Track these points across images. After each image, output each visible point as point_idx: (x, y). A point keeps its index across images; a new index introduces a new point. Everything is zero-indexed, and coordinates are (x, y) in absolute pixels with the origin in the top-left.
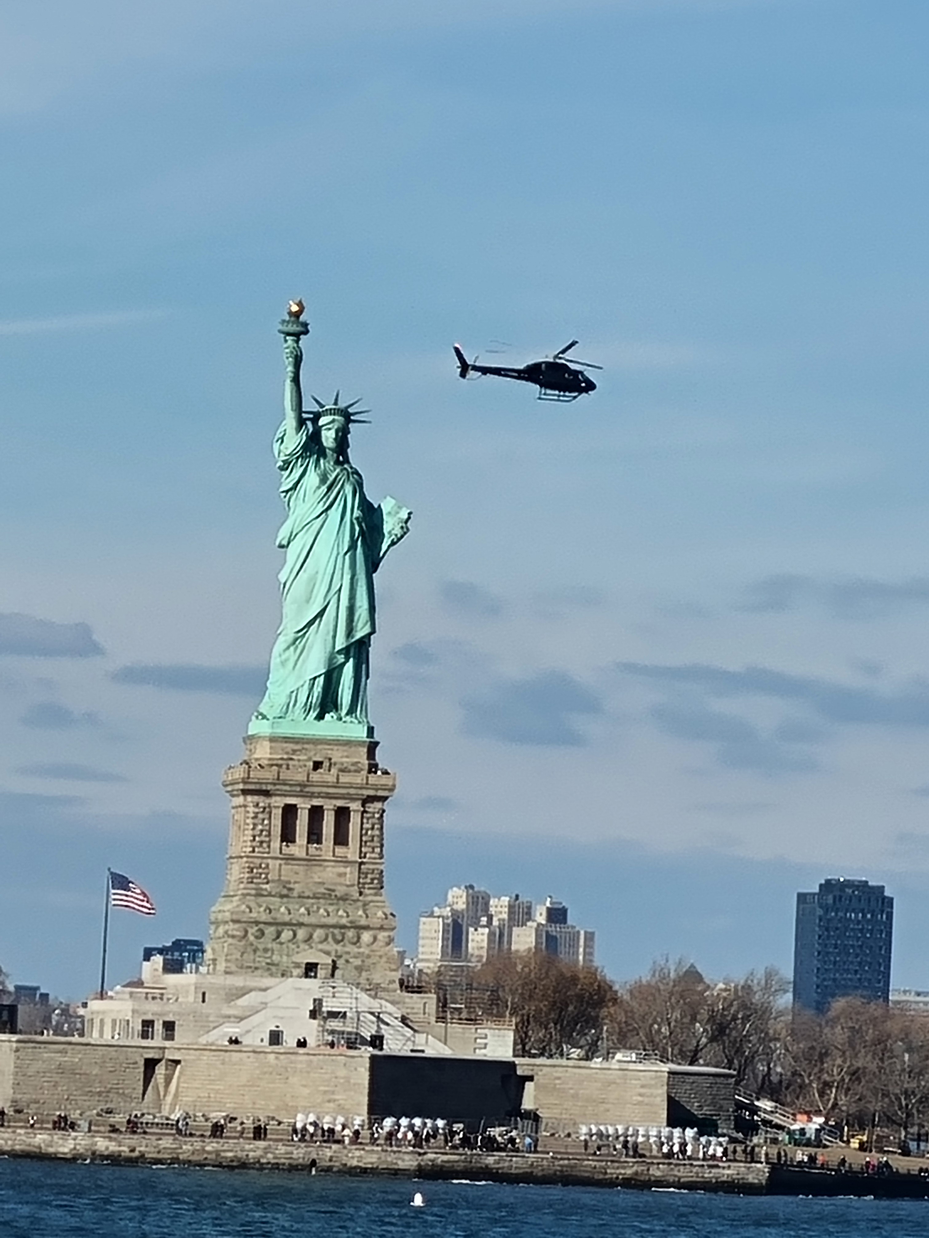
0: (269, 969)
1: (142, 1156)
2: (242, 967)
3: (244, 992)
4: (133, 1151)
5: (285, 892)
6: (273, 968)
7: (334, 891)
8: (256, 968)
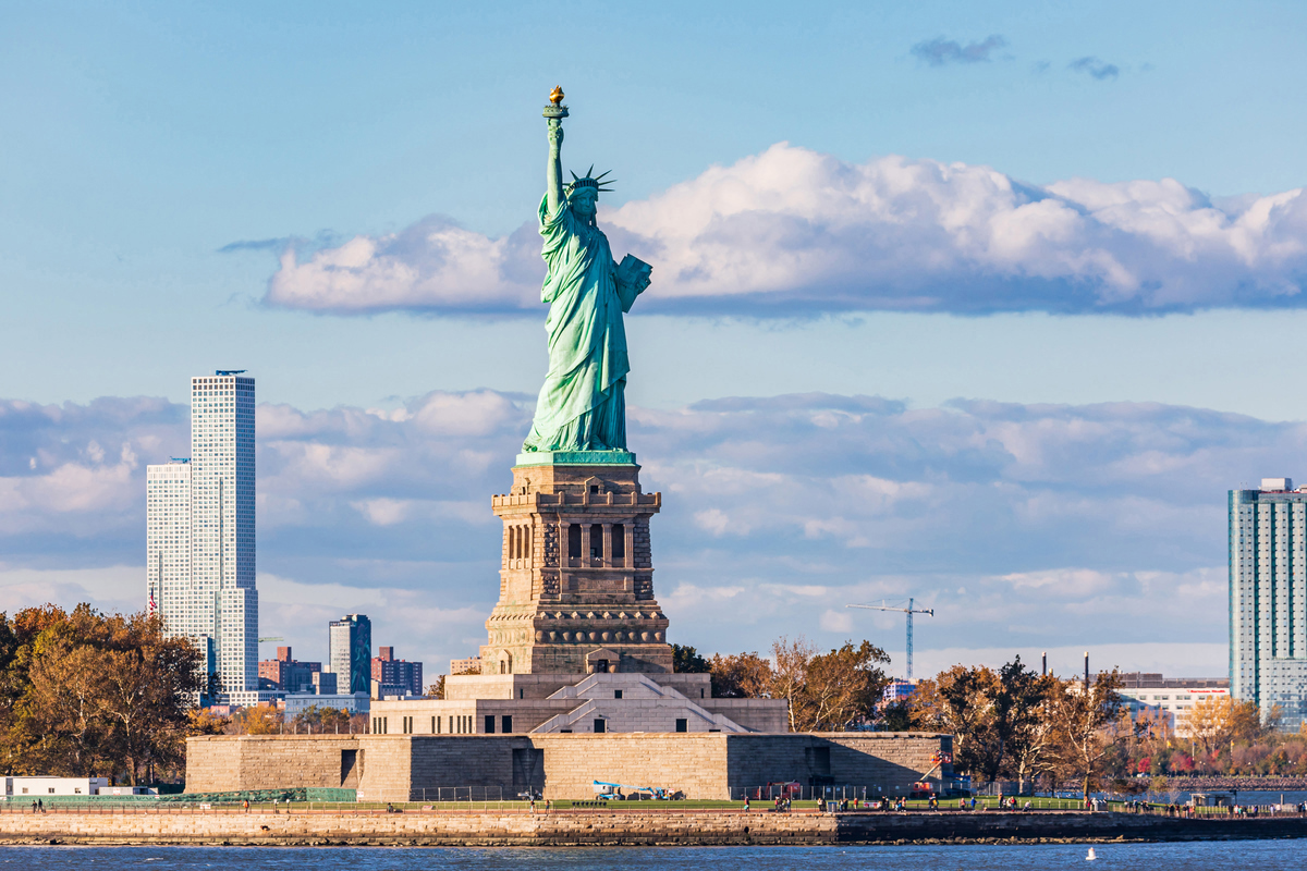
0: (567, 667)
1: (598, 831)
2: (546, 666)
3: (555, 687)
4: (590, 827)
5: (575, 599)
6: (571, 667)
7: (614, 597)
8: (557, 667)
